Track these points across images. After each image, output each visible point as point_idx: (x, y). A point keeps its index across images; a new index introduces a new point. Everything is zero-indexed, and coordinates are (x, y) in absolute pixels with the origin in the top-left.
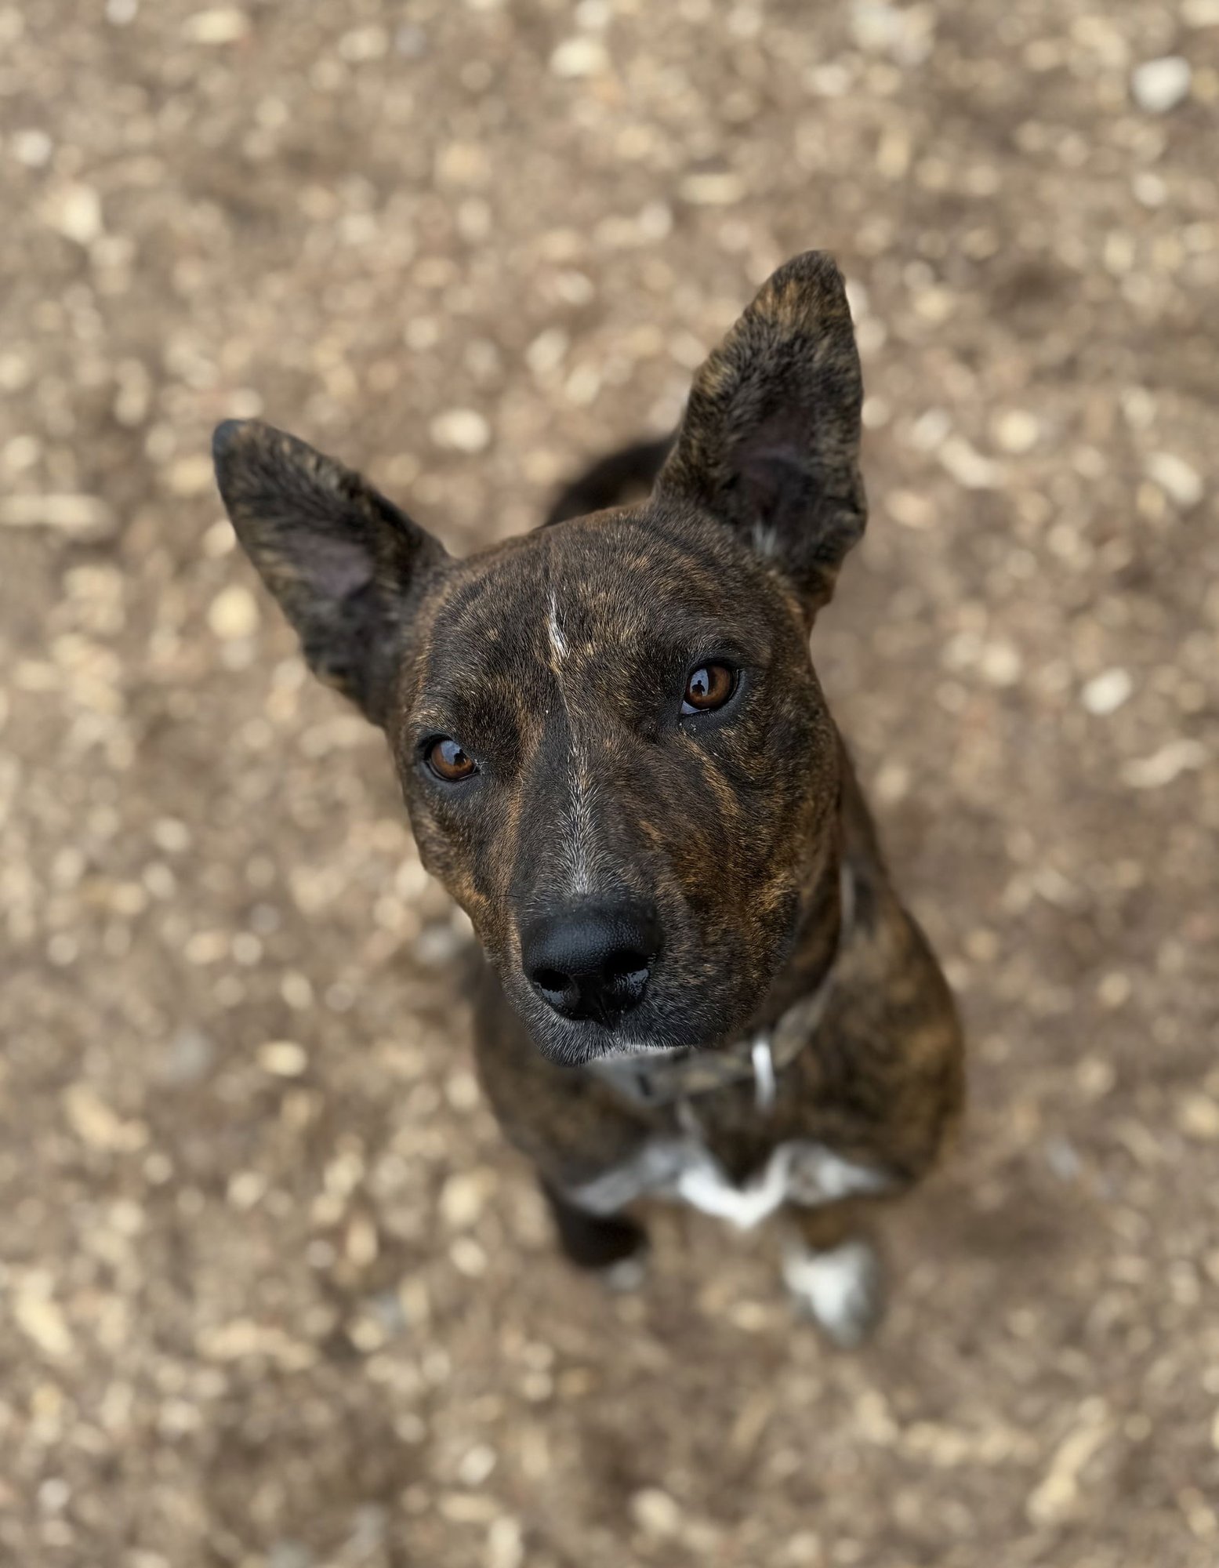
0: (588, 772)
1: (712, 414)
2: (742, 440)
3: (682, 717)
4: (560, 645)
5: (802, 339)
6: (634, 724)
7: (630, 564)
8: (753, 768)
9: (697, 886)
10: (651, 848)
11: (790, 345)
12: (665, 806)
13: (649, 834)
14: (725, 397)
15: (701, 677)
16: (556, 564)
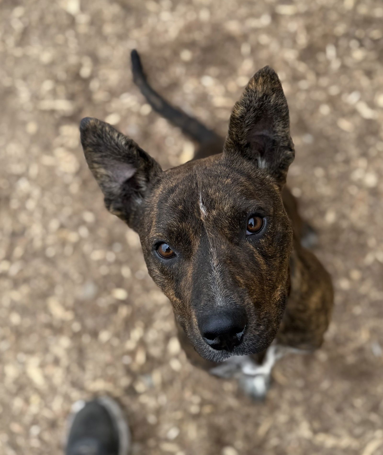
0: (217, 258)
1: (238, 123)
2: (249, 130)
3: (247, 236)
4: (204, 211)
5: (266, 96)
6: (231, 240)
7: (225, 182)
8: (270, 251)
9: (257, 298)
10: (241, 286)
11: (263, 97)
12: (243, 269)
13: (240, 281)
14: (242, 117)
15: (251, 221)
16: (200, 182)
